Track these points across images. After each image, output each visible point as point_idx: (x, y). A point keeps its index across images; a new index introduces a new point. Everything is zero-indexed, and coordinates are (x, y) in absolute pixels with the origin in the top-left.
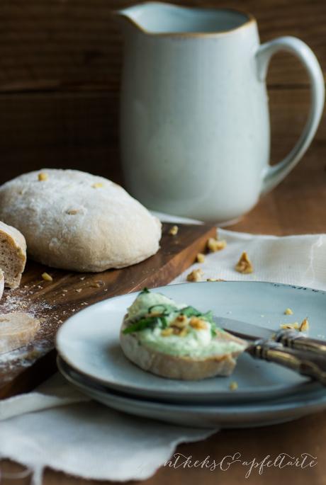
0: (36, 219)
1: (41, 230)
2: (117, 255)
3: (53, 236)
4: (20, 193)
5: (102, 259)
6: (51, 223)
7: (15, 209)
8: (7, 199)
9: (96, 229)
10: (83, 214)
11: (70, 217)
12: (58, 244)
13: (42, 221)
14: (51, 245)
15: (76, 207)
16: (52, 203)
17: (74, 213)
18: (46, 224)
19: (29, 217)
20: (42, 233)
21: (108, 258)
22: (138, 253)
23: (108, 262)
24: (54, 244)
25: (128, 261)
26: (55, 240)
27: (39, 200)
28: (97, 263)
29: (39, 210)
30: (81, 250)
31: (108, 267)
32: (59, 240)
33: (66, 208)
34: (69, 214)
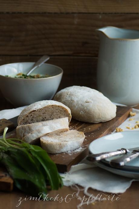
0: (75, 104)
1: (77, 108)
2: (103, 118)
3: (81, 110)
4: (68, 94)
5: (98, 119)
6: (80, 106)
7: (67, 100)
8: (63, 96)
9: (97, 108)
10: (91, 103)
11: (87, 104)
12: (83, 113)
13: (77, 105)
14: (80, 113)
15: (89, 100)
16: (80, 98)
17: (88, 102)
18: (78, 106)
19: (72, 103)
20: (77, 109)
21: (100, 119)
22: (110, 117)
23: (100, 120)
24: (81, 113)
25: (106, 120)
26: (82, 111)
27: (75, 97)
28: (96, 120)
29: (75, 101)
30: (91, 115)
31: (100, 122)
32: (83, 111)
33: (85, 100)
34: (87, 102)
